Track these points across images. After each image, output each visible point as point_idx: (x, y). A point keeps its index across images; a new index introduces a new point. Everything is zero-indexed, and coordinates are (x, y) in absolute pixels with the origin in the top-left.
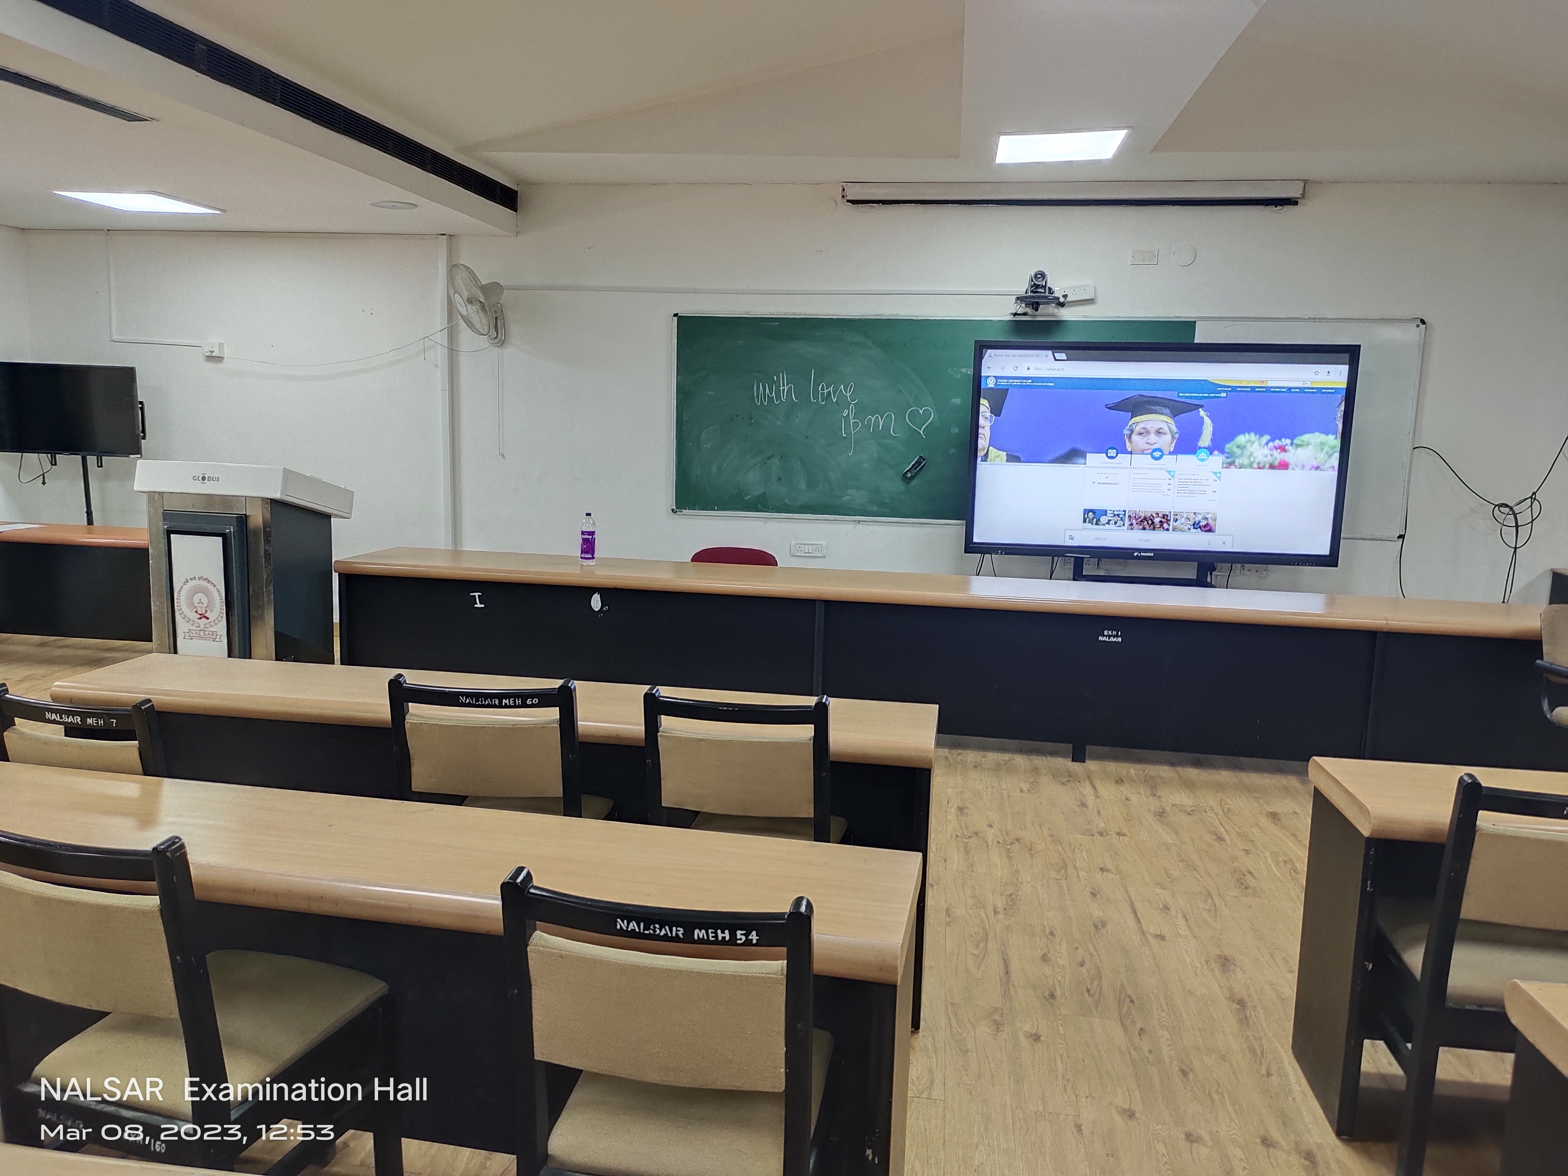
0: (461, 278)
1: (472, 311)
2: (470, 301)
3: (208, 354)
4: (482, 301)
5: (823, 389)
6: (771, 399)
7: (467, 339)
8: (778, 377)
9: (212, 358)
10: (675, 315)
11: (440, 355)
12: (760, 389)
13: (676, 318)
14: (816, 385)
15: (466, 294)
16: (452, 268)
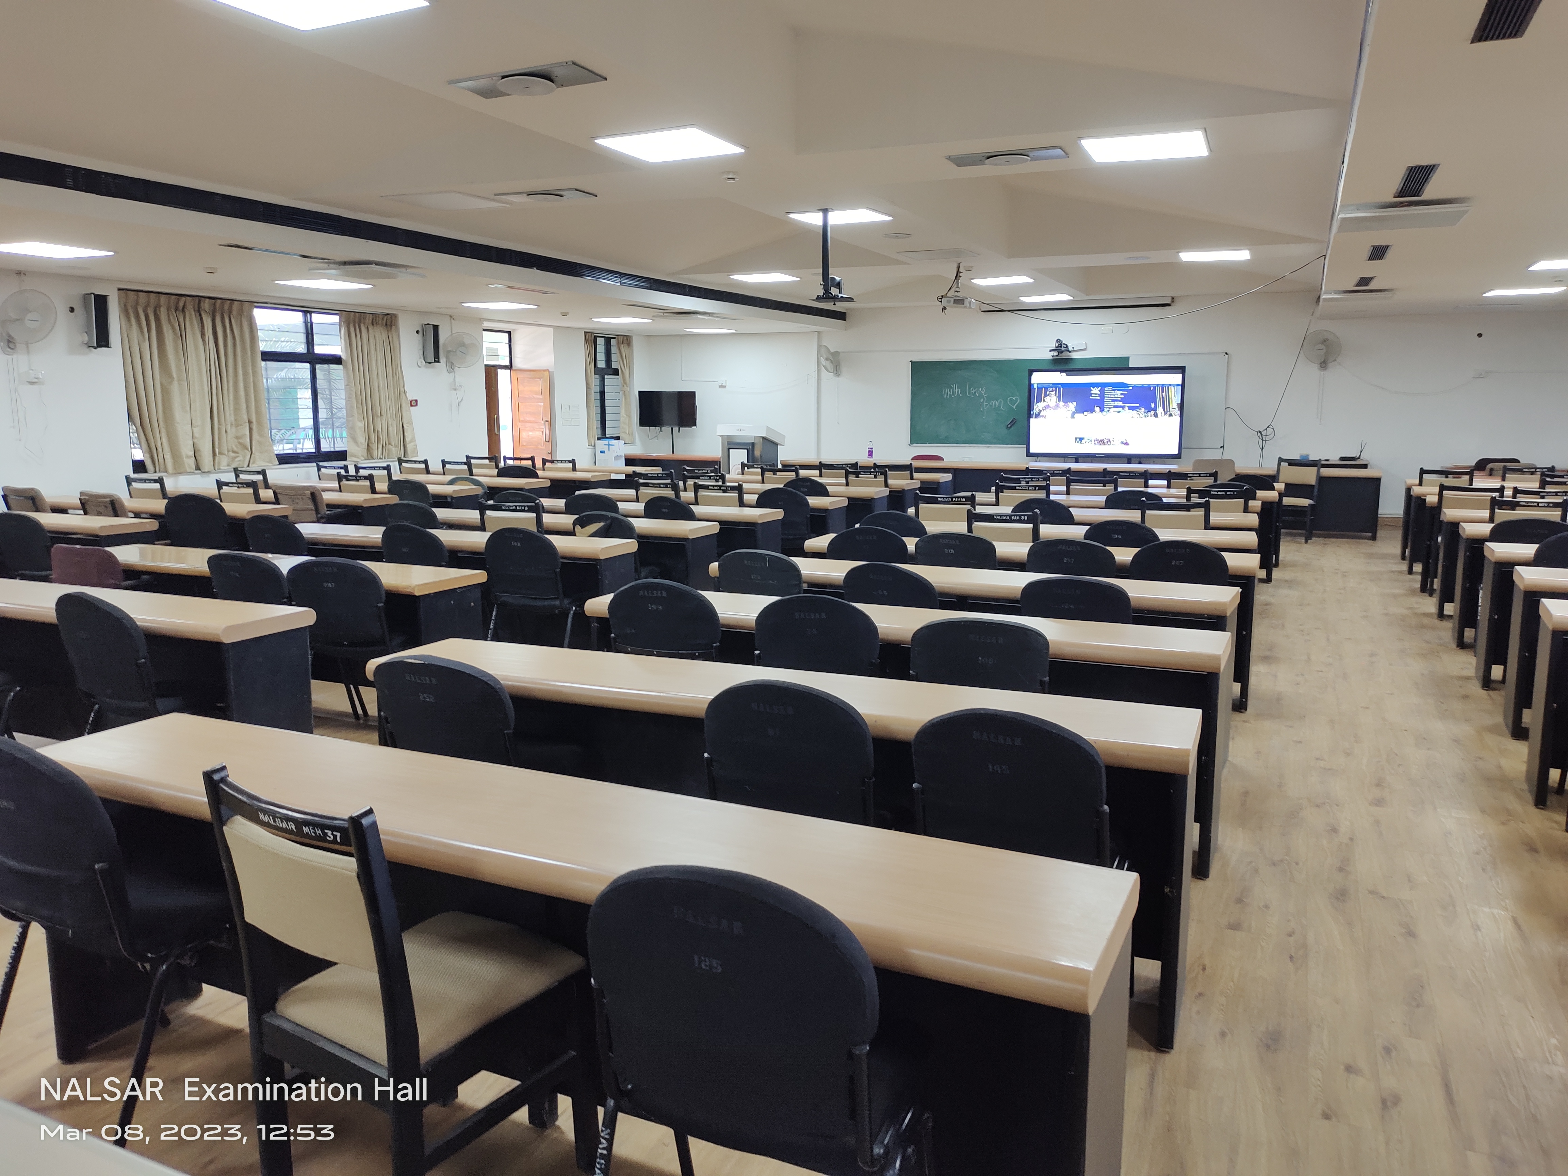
0: (823, 350)
1: (828, 364)
2: (827, 359)
3: (721, 385)
4: (832, 359)
5: (972, 390)
6: (950, 395)
7: (825, 374)
8: (953, 386)
9: (722, 386)
10: (910, 361)
11: (814, 381)
12: (945, 391)
13: (910, 363)
14: (970, 388)
15: (825, 356)
16: (820, 346)
